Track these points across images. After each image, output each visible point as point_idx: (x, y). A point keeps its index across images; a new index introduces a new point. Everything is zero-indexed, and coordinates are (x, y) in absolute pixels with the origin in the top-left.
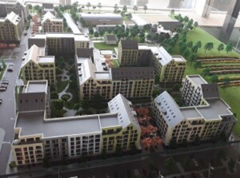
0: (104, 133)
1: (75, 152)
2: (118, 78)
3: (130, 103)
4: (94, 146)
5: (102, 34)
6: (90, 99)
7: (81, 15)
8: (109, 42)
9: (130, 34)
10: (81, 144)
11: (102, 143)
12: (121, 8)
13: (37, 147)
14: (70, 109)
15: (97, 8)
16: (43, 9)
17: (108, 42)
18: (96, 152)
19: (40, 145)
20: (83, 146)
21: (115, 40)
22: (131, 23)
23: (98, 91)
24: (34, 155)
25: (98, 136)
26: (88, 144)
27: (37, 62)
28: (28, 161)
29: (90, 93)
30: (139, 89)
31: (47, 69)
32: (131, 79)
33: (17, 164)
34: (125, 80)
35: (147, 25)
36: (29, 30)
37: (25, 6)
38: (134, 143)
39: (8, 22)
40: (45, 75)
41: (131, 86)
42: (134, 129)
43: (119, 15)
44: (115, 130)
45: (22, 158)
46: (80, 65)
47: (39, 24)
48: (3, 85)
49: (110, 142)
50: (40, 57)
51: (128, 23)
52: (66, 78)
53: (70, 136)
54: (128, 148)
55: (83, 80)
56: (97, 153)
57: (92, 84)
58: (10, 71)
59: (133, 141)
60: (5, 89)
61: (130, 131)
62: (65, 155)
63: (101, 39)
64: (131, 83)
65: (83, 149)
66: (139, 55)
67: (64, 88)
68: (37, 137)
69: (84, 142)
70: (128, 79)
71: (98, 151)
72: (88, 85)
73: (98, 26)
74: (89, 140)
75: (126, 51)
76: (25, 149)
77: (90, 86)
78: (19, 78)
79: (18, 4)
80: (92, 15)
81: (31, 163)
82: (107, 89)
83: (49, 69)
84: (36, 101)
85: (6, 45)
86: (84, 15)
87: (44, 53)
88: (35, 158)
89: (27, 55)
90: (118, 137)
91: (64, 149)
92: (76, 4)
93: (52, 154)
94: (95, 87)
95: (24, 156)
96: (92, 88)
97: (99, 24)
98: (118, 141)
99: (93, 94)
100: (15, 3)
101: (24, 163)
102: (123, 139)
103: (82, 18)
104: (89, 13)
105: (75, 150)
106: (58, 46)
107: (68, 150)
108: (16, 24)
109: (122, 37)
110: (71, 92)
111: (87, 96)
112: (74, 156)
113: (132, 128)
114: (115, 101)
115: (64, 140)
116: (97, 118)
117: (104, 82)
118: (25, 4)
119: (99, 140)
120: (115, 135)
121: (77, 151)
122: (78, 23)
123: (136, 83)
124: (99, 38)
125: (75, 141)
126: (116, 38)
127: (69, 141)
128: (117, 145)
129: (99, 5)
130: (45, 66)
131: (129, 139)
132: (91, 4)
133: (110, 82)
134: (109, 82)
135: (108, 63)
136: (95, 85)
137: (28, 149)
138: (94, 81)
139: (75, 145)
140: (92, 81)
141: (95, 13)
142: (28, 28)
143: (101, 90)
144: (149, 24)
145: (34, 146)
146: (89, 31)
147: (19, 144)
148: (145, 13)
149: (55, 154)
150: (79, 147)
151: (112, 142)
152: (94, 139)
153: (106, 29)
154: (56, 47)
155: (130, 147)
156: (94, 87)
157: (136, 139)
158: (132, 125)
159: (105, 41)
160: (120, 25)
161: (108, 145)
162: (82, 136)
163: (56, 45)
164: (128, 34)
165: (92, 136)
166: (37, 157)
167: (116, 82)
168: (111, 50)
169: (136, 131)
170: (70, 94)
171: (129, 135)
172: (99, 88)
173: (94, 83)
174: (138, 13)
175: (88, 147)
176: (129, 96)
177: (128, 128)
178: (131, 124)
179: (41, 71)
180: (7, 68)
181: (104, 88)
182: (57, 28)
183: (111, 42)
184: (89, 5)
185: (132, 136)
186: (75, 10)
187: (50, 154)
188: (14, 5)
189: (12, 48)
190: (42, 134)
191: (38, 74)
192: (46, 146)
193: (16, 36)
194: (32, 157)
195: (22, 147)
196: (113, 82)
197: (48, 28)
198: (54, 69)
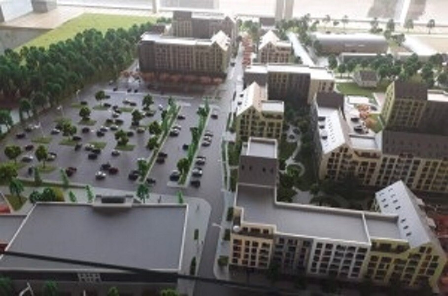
0: (374, 247)
1: (318, 267)
2: (393, 150)
3: (420, 201)
4: (352, 266)
5: (351, 68)
6: (336, 180)
7: (315, 37)
8: (364, 83)
9: (403, 70)
10: (332, 257)
11: (367, 263)
12: (382, 23)
13: (264, 245)
14: (303, 190)
15: (341, 25)
16: (260, 26)
17: (360, 83)
18: (353, 275)
19: (269, 242)
20: (335, 260)
21: (375, 80)
22: (402, 51)
23: (353, 168)
24: (258, 255)
25: (363, 250)
26: (343, 259)
27: (259, 110)
28: (247, 262)
29: (338, 169)
30: (431, 176)
31: (271, 120)
32: (419, 155)
33: (230, 262)
34: (407, 156)
35: (438, 55)
36: (237, 57)
37: (235, 22)
38: (427, 278)
39: (215, 45)
40: (268, 129)
41: (415, 169)
42: (433, 254)
43: (380, 37)
44: (394, 247)
45: (239, 256)
46: (323, 119)
47: (251, 50)
48: (207, 137)
49: (381, 266)
50: (263, 101)
51: (396, 50)
52: (292, 137)
53: (318, 239)
54: (411, 284)
55: (329, 146)
56: (354, 278)
57: (344, 156)
58: (214, 117)
59: (425, 274)
60: (208, 143)
61: (424, 255)
62: (302, 268)
63: (349, 78)
64: (417, 163)
65: (332, 266)
66: (428, 110)
67: (291, 154)
68: (266, 228)
69: (336, 253)
70: (413, 154)
71: (356, 276)
72: (338, 155)
73: (344, 54)
74: (346, 252)
75: (403, 103)
76: (248, 243)
77: (340, 159)
78: (226, 131)
79: (227, 19)
80: (333, 36)
81: (249, 265)
82: (369, 167)
83: (275, 121)
84: (264, 170)
85: (210, 80)
86: (320, 36)
87: (266, 95)
88: (257, 261)
89: (245, 96)
90: (398, 261)
91: (302, 257)
92: (306, 19)
93: (283, 261)
94: (349, 161)
95: (243, 253)
96: (343, 161)
97: (344, 51)
98: (396, 268)
99: (343, 171)
100: (222, 18)
101: (240, 263)
102: (406, 266)
103: (317, 42)
104: (328, 33)
105: (319, 263)
106: (284, 85)
107: (308, 260)
108: (225, 48)
109: (388, 75)
110: (303, 163)
111: (332, 174)
112: (314, 273)
113: (430, 250)
114: (392, 193)
115: (307, 243)
116: (360, 216)
117: (365, 154)
118: (235, 19)
119: (363, 257)
120: (394, 256)
121: (322, 265)
122: (309, 49)
123: (428, 164)
124: (346, 75)
125: (323, 249)
126: (377, 76)
127: (314, 247)
128: (394, 274)
129: (344, 18)
130: (269, 115)
131: (418, 268)
132: (332, 17)
133: (377, 155)
134: (375, 156)
135: (364, 119)
136: (350, 156)
137: (251, 244)
138: (349, 150)
139: (321, 256)
140: (346, 150)
141: (338, 33)
142: (235, 55)
143: (357, 168)
144: (441, 53)
145: (260, 241)
146: (329, 62)
147: (240, 233)
148: (430, 33)
149: (287, 261)
150: (327, 259)
151: (385, 267)
152: (356, 253)
153: (359, 59)
154: (280, 87)
155: (415, 283)
156: (346, 159)
157: (431, 272)
158: (431, 246)
159: (356, 81)
160: (383, 55)
161: (376, 269)
162: (337, 244)
163: (280, 85)
164: (399, 70)
165: (352, 248)
166: (259, 259)
167: (389, 157)
168: (366, 96)
169: (436, 258)
170: (300, 164)
171: (421, 262)
172: (355, 163)
173: (348, 153)
174: (414, 33)
175: (341, 264)
176: (418, 187)
177: (422, 249)
178: (429, 243)
179: (263, 123)
180: (210, 113)
181: (365, 164)
182: (282, 58)
183: (366, 83)
184: (328, 19)
185: (425, 265)
186: (306, 27)
187: (280, 260)
188: (220, 21)
189: (217, 84)
190: (275, 226)
191: (258, 127)
192: (277, 246)
193: (222, 67)
194: (253, 257)
195: (244, 239)
196: (383, 156)
197: (268, 56)
198: (281, 121)
